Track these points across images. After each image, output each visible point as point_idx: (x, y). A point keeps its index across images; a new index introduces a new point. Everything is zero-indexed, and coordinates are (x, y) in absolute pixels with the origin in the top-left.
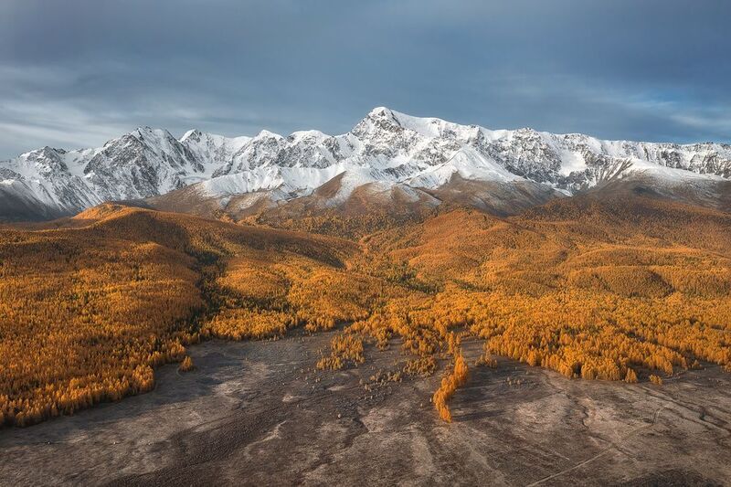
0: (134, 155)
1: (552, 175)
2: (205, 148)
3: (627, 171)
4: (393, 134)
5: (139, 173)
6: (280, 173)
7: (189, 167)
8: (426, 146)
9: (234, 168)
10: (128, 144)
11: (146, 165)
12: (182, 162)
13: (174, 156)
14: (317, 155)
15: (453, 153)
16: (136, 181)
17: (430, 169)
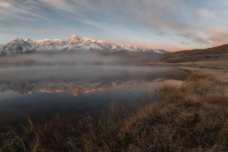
0: (16, 44)
1: (110, 49)
2: (31, 42)
3: (124, 49)
4: (77, 40)
5: (18, 48)
6: (53, 47)
7: (28, 46)
8: (85, 43)
9: (40, 46)
10: (13, 42)
11: (19, 46)
12: (26, 45)
13: (24, 44)
14: (60, 43)
15: (91, 44)
16: (17, 49)
17: (86, 47)
